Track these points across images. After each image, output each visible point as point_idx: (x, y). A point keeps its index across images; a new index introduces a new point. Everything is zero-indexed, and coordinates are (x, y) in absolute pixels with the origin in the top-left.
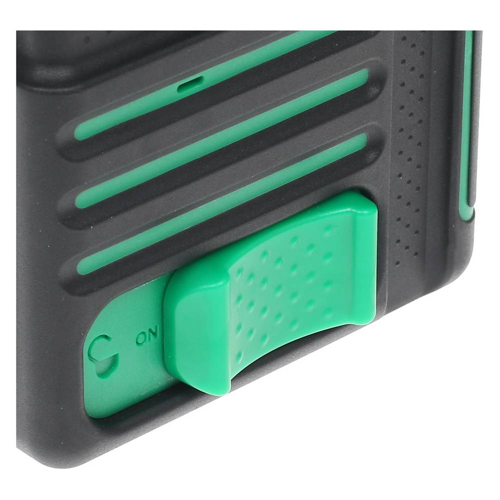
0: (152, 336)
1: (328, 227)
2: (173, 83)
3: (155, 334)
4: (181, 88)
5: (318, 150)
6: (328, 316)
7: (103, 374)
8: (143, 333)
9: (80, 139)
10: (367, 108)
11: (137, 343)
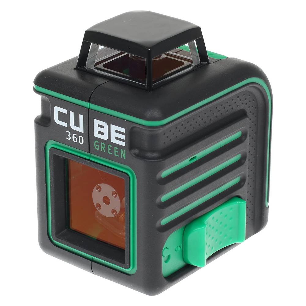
0: (180, 248)
1: (231, 209)
2: (188, 158)
3: (180, 247)
4: (191, 160)
5: (223, 185)
6: (231, 240)
7: (166, 262)
8: (177, 247)
9: (163, 177)
10: (241, 167)
11: (176, 251)
